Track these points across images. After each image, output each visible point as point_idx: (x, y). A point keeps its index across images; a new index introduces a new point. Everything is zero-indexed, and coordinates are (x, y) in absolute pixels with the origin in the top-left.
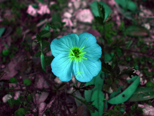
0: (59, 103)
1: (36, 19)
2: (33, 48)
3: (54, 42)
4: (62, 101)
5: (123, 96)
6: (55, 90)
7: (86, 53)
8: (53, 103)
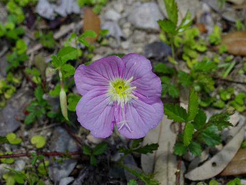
0: (95, 178)
1: (53, 25)
2: (48, 80)
3: (80, 70)
4: (102, 175)
5: (214, 164)
6: (88, 156)
7: (135, 87)
8: (85, 179)
